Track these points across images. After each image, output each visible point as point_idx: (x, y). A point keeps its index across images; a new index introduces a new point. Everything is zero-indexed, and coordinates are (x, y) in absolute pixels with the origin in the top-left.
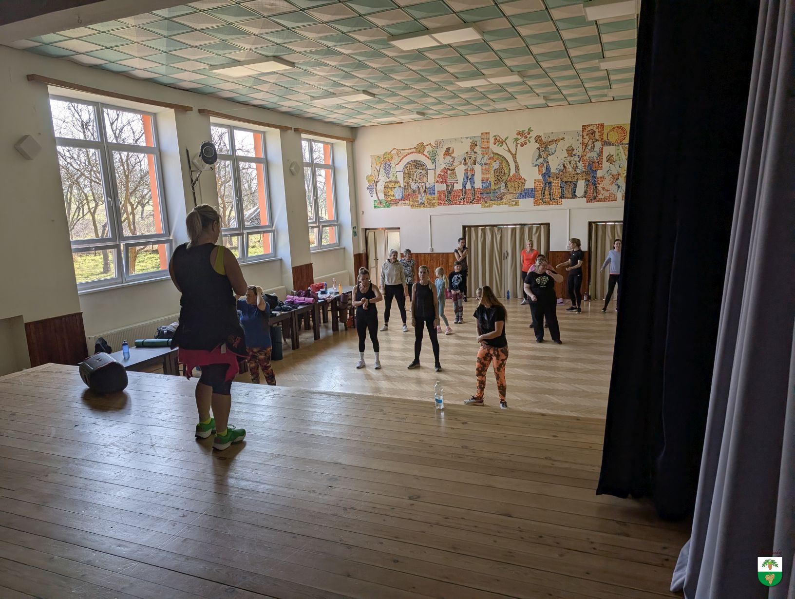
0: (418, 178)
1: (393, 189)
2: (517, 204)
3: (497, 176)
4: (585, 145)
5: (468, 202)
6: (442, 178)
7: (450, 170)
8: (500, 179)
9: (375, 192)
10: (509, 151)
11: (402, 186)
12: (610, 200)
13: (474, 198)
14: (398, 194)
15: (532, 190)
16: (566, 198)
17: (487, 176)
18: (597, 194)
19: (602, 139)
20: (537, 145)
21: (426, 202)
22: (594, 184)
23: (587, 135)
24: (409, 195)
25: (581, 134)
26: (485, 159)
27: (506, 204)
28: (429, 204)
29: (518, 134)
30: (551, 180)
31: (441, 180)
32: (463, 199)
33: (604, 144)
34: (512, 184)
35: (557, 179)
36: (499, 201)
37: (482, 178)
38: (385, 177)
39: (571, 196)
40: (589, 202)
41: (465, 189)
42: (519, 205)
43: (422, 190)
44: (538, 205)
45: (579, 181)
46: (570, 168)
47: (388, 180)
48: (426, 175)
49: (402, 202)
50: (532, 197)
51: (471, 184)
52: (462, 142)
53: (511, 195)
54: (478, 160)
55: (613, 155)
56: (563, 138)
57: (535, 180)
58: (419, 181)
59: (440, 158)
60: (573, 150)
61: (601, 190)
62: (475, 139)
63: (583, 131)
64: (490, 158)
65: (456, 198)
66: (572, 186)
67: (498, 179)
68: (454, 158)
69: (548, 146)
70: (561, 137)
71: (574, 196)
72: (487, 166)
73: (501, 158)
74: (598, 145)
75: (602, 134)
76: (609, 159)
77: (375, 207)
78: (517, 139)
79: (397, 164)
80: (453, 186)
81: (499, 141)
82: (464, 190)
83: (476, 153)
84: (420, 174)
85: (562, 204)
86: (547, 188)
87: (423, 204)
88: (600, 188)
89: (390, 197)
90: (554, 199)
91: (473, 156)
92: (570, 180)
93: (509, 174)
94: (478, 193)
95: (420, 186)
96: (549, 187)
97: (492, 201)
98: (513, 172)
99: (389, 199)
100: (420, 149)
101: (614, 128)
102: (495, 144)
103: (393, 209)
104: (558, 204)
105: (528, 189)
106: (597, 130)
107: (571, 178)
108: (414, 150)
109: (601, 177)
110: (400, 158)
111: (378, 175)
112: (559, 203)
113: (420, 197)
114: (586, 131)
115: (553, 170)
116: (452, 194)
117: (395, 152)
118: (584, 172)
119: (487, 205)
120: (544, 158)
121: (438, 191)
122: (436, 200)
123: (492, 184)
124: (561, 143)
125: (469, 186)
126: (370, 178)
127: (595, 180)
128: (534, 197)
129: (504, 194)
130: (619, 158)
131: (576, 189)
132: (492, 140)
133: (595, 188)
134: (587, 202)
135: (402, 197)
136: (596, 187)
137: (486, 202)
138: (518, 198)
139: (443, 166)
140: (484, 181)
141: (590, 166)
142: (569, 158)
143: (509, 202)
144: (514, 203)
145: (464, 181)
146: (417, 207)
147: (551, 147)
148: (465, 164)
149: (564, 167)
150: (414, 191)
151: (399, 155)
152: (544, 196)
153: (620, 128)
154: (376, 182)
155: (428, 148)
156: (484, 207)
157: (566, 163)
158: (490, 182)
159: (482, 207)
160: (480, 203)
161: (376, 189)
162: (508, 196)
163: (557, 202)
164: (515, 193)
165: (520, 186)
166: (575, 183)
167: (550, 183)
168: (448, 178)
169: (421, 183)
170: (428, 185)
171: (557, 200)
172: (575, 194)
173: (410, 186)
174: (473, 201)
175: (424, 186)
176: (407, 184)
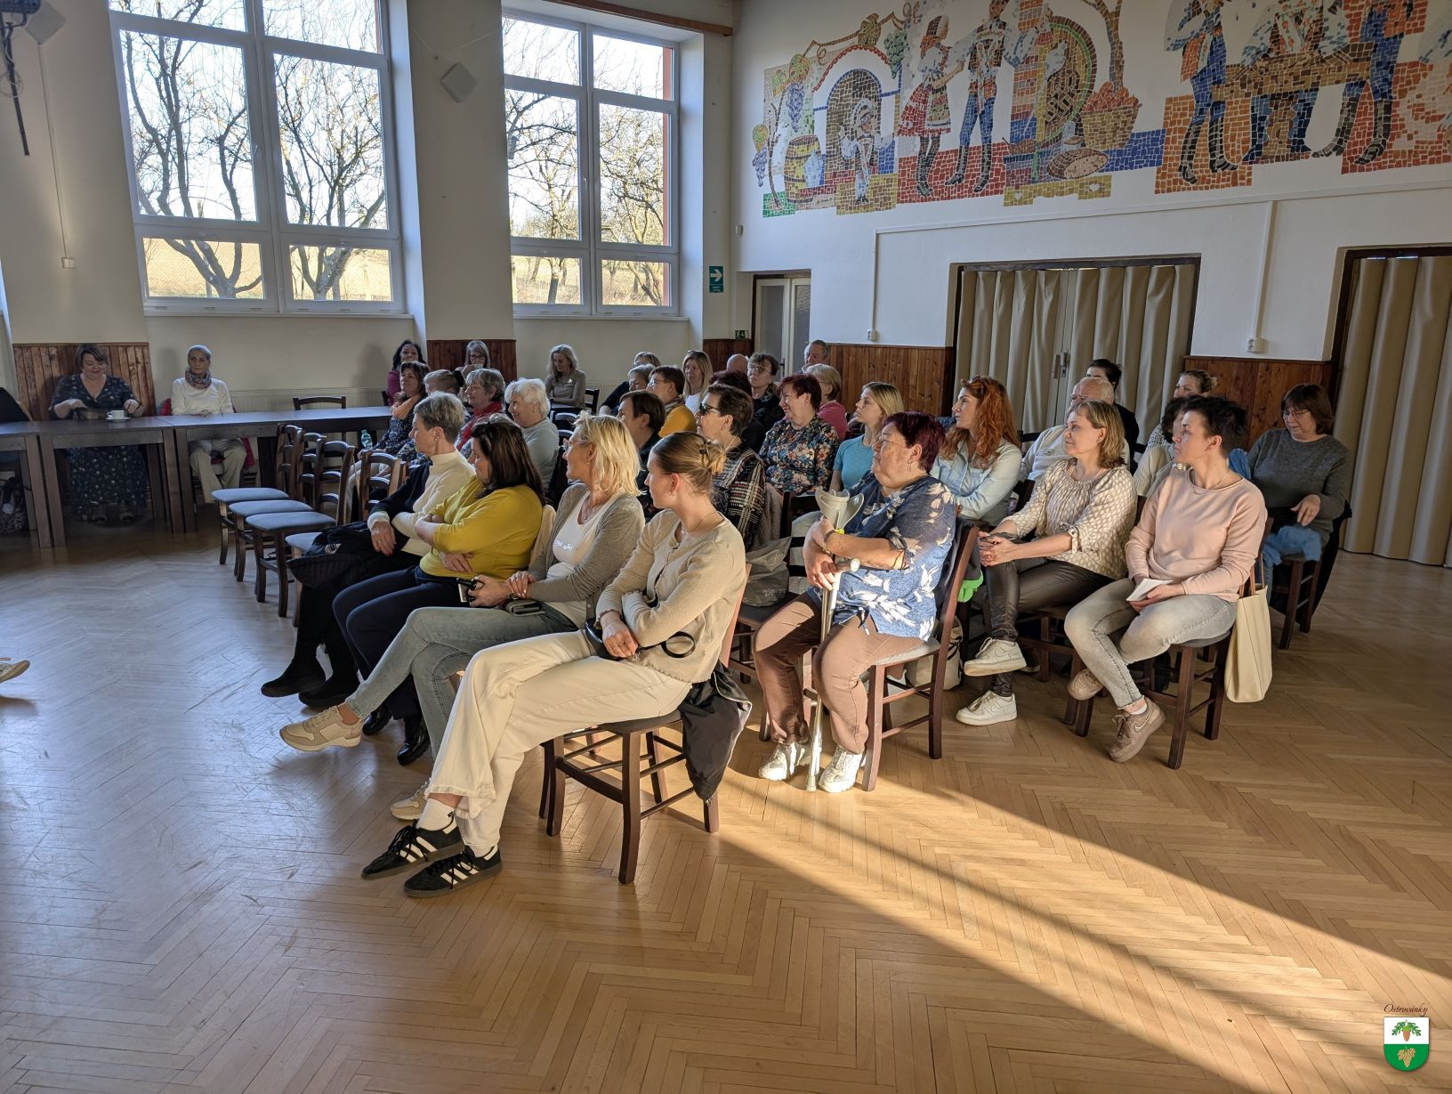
0: (858, 123)
1: (803, 161)
2: (1103, 192)
3: (1056, 96)
5: (970, 191)
6: (913, 120)
8: (1062, 105)
9: (767, 172)
10: (1100, 5)
11: (824, 152)
12: (1440, 158)
13: (987, 176)
14: (811, 173)
15: (1156, 138)
16: (1266, 159)
17: (1028, 100)
21: (870, 196)
22: (1382, 94)
24: (835, 174)
26: (1027, 42)
27: (1071, 191)
28: (877, 200)
30: (1221, 94)
31: (911, 126)
32: (960, 181)
34: (1098, 119)
35: (1243, 87)
36: (1054, 183)
37: (1014, 108)
38: (790, 127)
39: (1285, 150)
40: (1353, 169)
41: (967, 148)
42: (1109, 195)
43: (865, 160)
44: (1169, 191)
46: (1298, 41)
47: (795, 136)
49: (820, 197)
50: (1152, 164)
51: (982, 129)
53: (1091, 159)
54: (1009, 49)
57: (1169, 100)
58: (860, 133)
59: (913, 56)
61: (1409, 119)
64: (1042, 39)
66: (1294, 109)
67: (1060, 106)
71: (1298, 148)
72: (1031, 67)
73: (1073, 35)
77: (765, 213)
79: (815, 89)
80: (936, 141)
82: (963, 152)
84: (864, 112)
85: (1249, 182)
86: (1206, 128)
87: (865, 199)
88: (1403, 109)
89: (797, 184)
90: (1224, 166)
91: (996, 39)
92: (1291, 87)
93: (1092, 87)
94: (1000, 160)
95: (862, 149)
96: (1211, 124)
97: (1034, 181)
98: (1102, 77)
99: (794, 190)
100: (867, 36)
103: (801, 214)
104: (1235, 184)
105: (1144, 134)
107: (1297, 78)
108: (855, 40)
110: (824, 69)
111: (777, 124)
112: (1242, 178)
113: (858, 181)
115: (1234, 56)
116: (934, 166)
117: (813, 52)
118: (1347, 49)
119: (1018, 196)
120: (1207, 13)
121: (901, 160)
122: (894, 188)
123: (1040, 125)
125: (976, 138)
126: (760, 134)
127: (1385, 80)
128: (1159, 163)
129: (1069, 158)
131: (1307, 123)
133: (1382, 112)
134: (1345, 171)
135: (821, 182)
136: (1388, 108)
137: (1017, 187)
138: (1111, 167)
139: (918, 80)
140: (1018, 117)
141: (1376, 20)
143: (1082, 186)
144: (1095, 187)
145: (965, 124)
146: (851, 208)
148: (973, 67)
149: (1276, 38)
150: (847, 164)
151: (823, 60)
152: (1190, 158)
154: (772, 144)
155: (887, 30)
156: (1012, 204)
157: (1285, 24)
158: (1034, 119)
159: (1005, 205)
160: (1002, 193)
161: (770, 163)
162: (1081, 165)
163: (1235, 174)
164: (1101, 151)
165: (1121, 125)
166: (1308, 97)
167: (1217, 105)
168: (927, 117)
169: (863, 137)
170: (878, 145)
171: (1234, 168)
172: (1302, 142)
173: (839, 150)
174: (982, 185)
175: (870, 147)
176: (834, 144)
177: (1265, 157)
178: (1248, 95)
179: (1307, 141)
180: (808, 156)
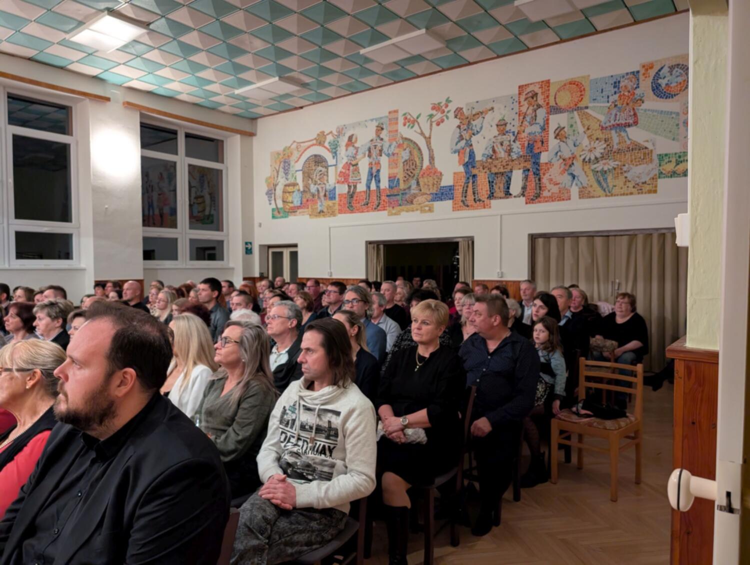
0: (318, 177)
1: (291, 194)
2: (431, 210)
3: (407, 170)
4: (523, 116)
6: (344, 177)
7: (352, 165)
8: (410, 174)
9: (273, 198)
10: (422, 134)
11: (302, 189)
12: (561, 199)
13: (379, 203)
14: (296, 199)
15: (451, 188)
16: (496, 198)
17: (395, 171)
18: (540, 190)
19: (548, 104)
20: (457, 122)
21: (325, 210)
22: (536, 174)
23: (526, 99)
24: (307, 201)
25: (517, 99)
26: (393, 147)
27: (417, 210)
28: (329, 212)
29: (433, 108)
30: (475, 171)
32: (367, 204)
33: (551, 111)
34: (426, 180)
35: (484, 169)
36: (409, 207)
37: (389, 174)
38: (284, 179)
39: (504, 195)
40: (530, 203)
41: (369, 190)
42: (433, 211)
43: (322, 194)
44: (458, 210)
45: (514, 172)
46: (503, 153)
47: (287, 182)
48: (326, 173)
49: (301, 210)
50: (450, 199)
51: (376, 183)
52: (366, 127)
53: (425, 196)
54: (385, 149)
55: (564, 128)
56: (492, 109)
57: (455, 173)
58: (319, 182)
59: (342, 151)
60: (506, 124)
61: (548, 184)
62: (382, 121)
63: (520, 94)
64: (399, 146)
65: (359, 203)
66: (504, 179)
67: (409, 175)
68: (357, 149)
69: (472, 122)
70: (489, 107)
71: (508, 194)
72: (395, 158)
73: (412, 145)
74: (541, 113)
75: (548, 97)
76: (558, 135)
77: (273, 217)
78: (431, 116)
79: (296, 162)
80: (355, 187)
81: (411, 121)
82: (368, 192)
83: (382, 139)
84: (320, 173)
85: (490, 207)
86: (470, 185)
87: (323, 212)
88: (545, 180)
89: (289, 204)
90: (480, 200)
91: (379, 145)
92: (502, 170)
93: (422, 166)
94: (385, 196)
95: (320, 189)
96: (473, 183)
97: (400, 205)
98: (426, 163)
99: (287, 207)
100: (320, 140)
101: (565, 85)
102: (405, 125)
103: (291, 219)
104: (484, 208)
105: (446, 187)
106: (539, 91)
107: (504, 167)
108: (314, 142)
109: (546, 164)
110: (300, 153)
111: (277, 177)
112: (487, 205)
113: (319, 204)
114: (524, 94)
115: (479, 157)
116: (355, 198)
117: (294, 146)
118: (521, 157)
119: (394, 212)
120: (466, 140)
121: (339, 195)
122: (337, 207)
123: (401, 182)
124: (489, 116)
125: (373, 186)
126: (269, 181)
127: (537, 169)
128: (453, 199)
129: (415, 196)
130: (574, 131)
131: (510, 184)
132: (401, 120)
133: (537, 181)
134: (527, 203)
135: (301, 203)
136: (539, 180)
137: (393, 207)
138: (433, 200)
139: (345, 160)
140: (392, 179)
141: (530, 147)
142: (499, 137)
143: (421, 207)
144: (427, 208)
145: (368, 180)
147: (476, 123)
148: (370, 156)
149: (494, 151)
150: (313, 195)
151: (299, 150)
152: (465, 197)
153: (574, 84)
154: (275, 185)
155: (330, 138)
156: (391, 215)
157: (497, 146)
158: (398, 179)
159: (389, 215)
160: (386, 210)
161: (275, 194)
162: (420, 199)
163: (484, 204)
164: (428, 193)
165: (435, 183)
166: (509, 175)
167: (474, 176)
168: (351, 176)
169: (320, 184)
170: (328, 187)
171: (484, 201)
172: (508, 192)
173: (309, 189)
174: (378, 206)
175: (324, 189)
176: (307, 187)
177: (495, 197)
178: (486, 172)
179: (511, 191)
180: (293, 192)
